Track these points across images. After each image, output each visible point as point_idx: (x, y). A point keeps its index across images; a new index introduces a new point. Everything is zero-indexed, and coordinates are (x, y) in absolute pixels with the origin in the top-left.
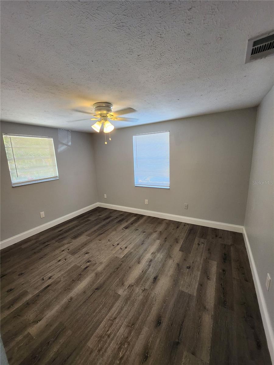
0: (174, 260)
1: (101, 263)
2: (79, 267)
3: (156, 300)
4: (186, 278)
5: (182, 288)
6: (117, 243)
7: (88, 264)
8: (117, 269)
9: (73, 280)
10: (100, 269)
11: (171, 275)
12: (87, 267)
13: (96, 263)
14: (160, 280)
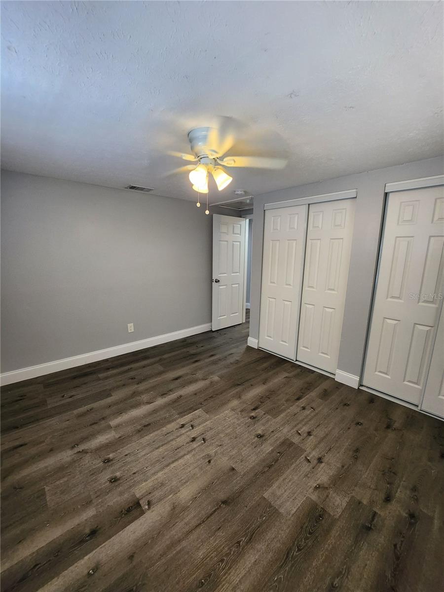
0: (137, 388)
1: (233, 410)
2: (267, 413)
6: (195, 445)
7: (253, 414)
8: (212, 397)
9: (269, 398)
10: (235, 403)
12: (254, 409)
13: (242, 411)
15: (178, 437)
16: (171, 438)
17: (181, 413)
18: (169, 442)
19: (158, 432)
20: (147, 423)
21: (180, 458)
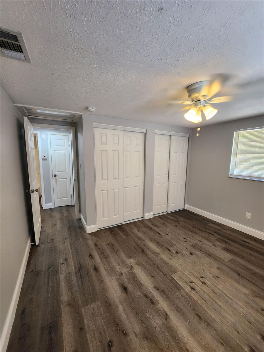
0: (136, 335)
3: (108, 276)
4: (102, 321)
5: (98, 304)
6: (208, 283)
7: (174, 252)
8: (157, 267)
10: (163, 257)
11: (118, 307)
12: (170, 250)
14: (121, 292)
15: (205, 292)
16: (207, 297)
17: (178, 288)
18: (211, 298)
19: (204, 306)
20: (196, 316)
21: (222, 292)
